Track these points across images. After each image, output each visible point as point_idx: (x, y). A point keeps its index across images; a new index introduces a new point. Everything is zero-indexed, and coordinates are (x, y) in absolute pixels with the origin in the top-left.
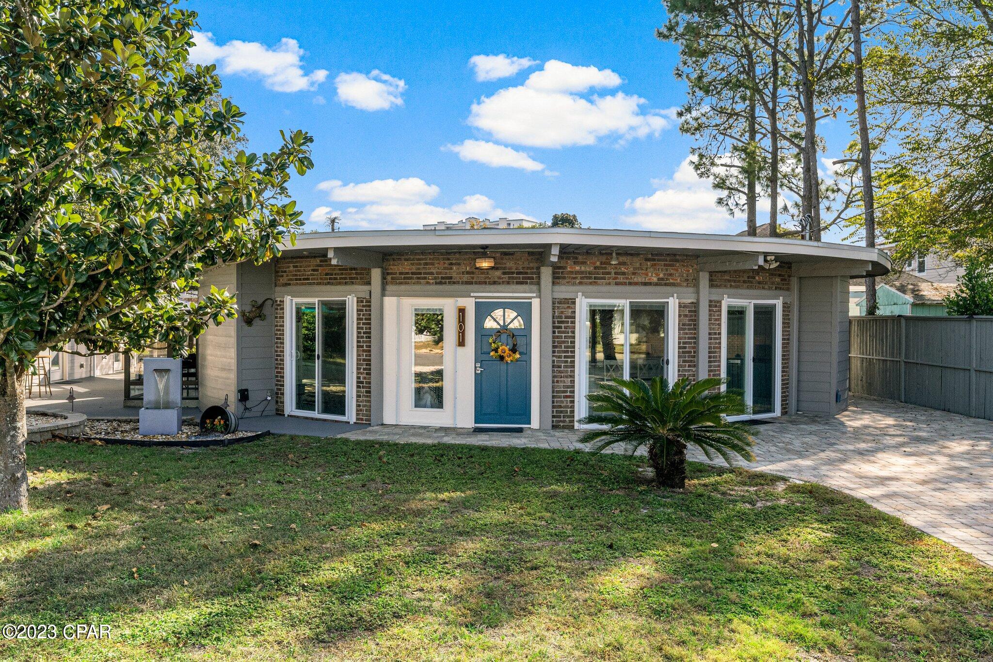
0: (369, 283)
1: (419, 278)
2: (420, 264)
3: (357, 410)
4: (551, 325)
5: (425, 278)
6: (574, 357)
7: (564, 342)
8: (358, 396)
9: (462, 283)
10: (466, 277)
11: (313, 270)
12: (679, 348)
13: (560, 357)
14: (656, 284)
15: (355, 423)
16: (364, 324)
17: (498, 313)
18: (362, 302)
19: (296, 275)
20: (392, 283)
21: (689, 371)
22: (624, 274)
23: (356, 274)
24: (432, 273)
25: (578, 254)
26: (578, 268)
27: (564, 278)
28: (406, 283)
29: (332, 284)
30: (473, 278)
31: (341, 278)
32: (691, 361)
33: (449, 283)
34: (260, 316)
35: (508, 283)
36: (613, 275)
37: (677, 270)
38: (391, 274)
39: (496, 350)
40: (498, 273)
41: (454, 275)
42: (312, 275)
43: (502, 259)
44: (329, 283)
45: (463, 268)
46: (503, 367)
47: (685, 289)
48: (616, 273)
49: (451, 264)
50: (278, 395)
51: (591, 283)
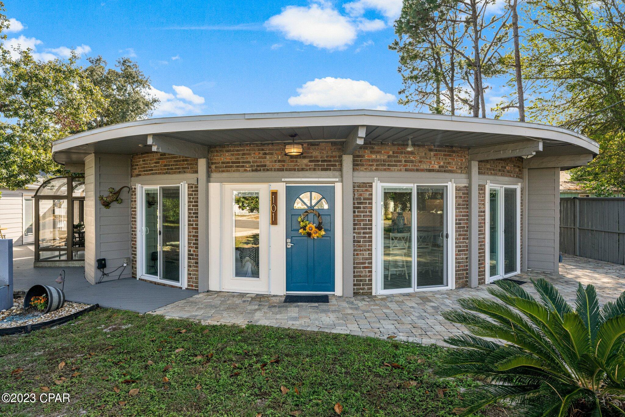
0: (197, 172)
1: (238, 167)
2: (239, 155)
3: (188, 278)
4: (352, 206)
5: (243, 166)
6: (371, 233)
7: (363, 220)
8: (189, 266)
9: (275, 170)
10: (278, 165)
11: (156, 163)
12: (456, 224)
13: (359, 233)
14: (438, 171)
15: (187, 289)
16: (193, 206)
17: (305, 197)
18: (192, 187)
19: (144, 167)
20: (216, 171)
21: (463, 242)
22: (412, 162)
23: (188, 164)
24: (249, 162)
25: (374, 144)
26: (374, 157)
27: (362, 165)
28: (227, 171)
29: (169, 173)
30: (284, 166)
31: (176, 169)
32: (465, 235)
33: (264, 170)
34: (117, 200)
35: (314, 170)
36: (404, 163)
37: (454, 160)
38: (215, 163)
39: (304, 228)
40: (306, 161)
41: (268, 163)
42: (155, 166)
43: (309, 149)
44: (167, 173)
45: (275, 157)
46: (310, 242)
47: (459, 176)
48: (405, 161)
49: (265, 154)
50: (132, 262)
51: (385, 170)
